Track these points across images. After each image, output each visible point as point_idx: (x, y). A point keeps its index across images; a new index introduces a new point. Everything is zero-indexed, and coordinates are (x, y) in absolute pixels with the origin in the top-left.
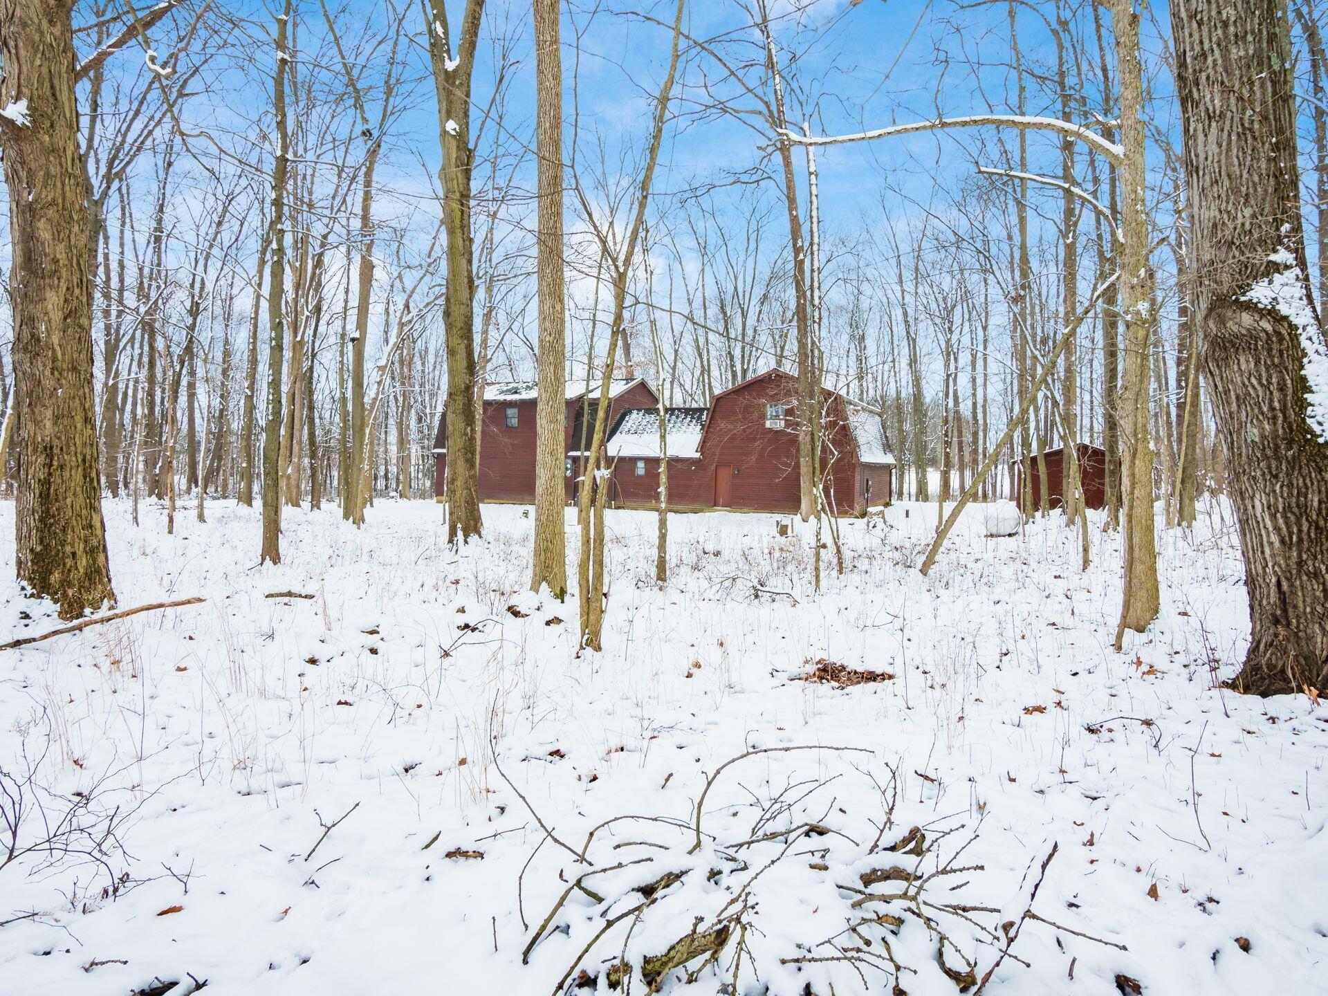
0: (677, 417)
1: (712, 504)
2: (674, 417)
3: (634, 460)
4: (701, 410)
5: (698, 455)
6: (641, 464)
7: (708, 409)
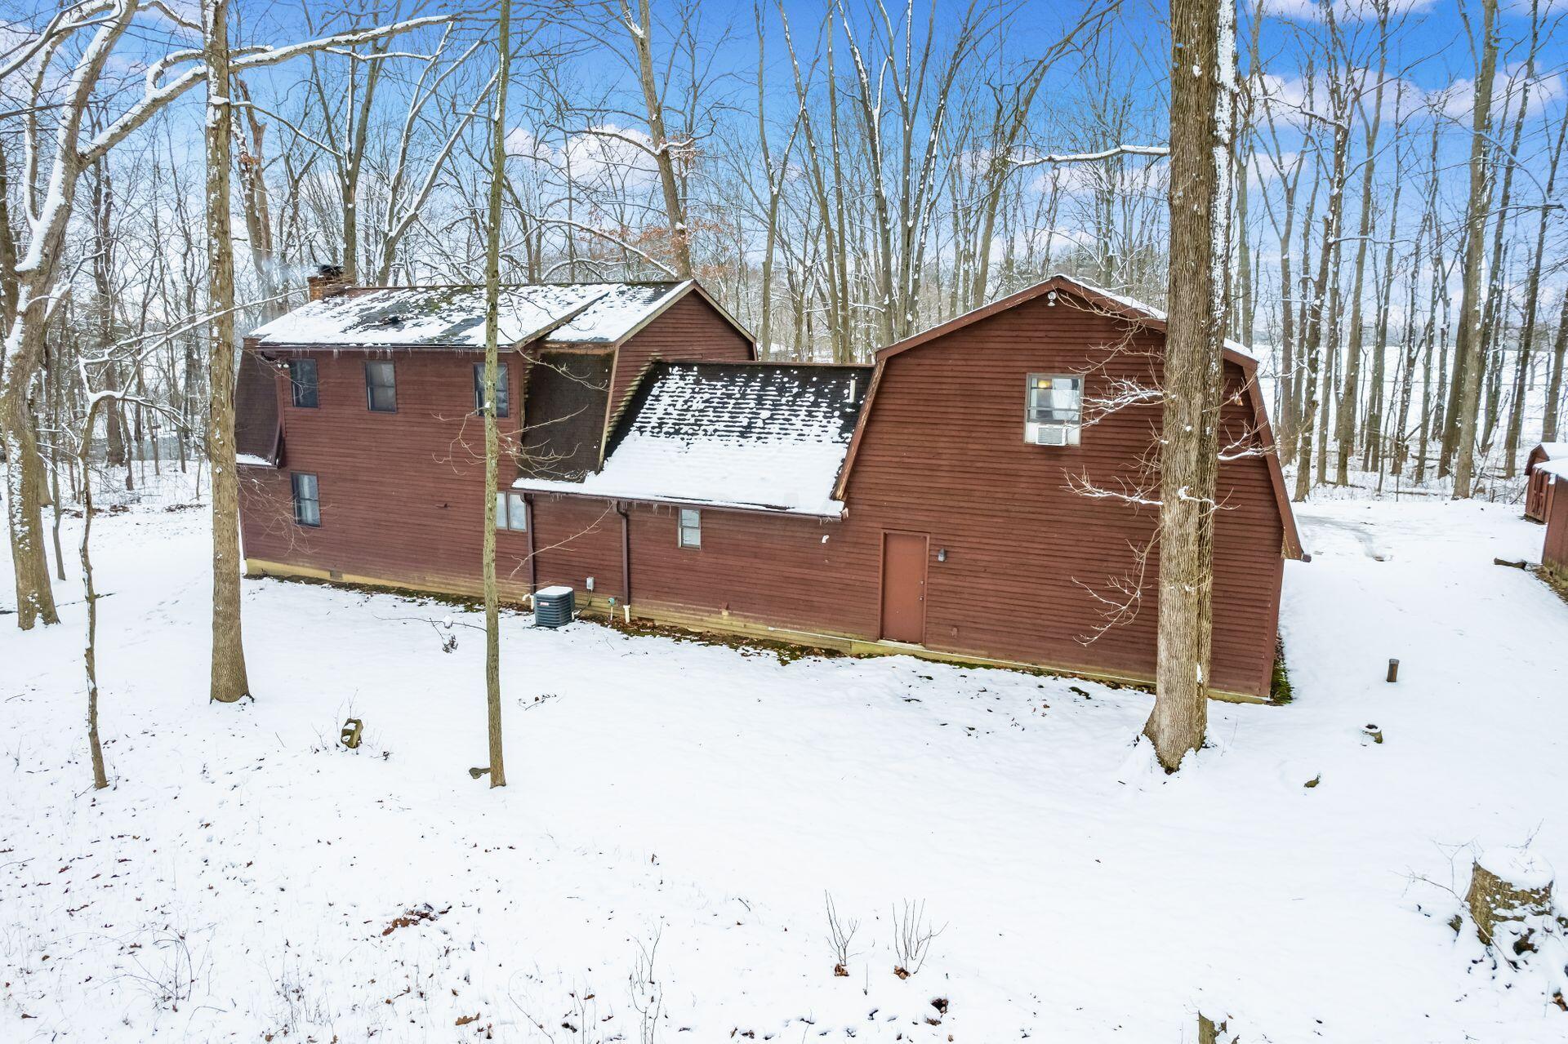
0: (782, 390)
1: (877, 632)
2: (772, 391)
3: (671, 510)
4: (839, 373)
5: (836, 509)
6: (691, 518)
7: (865, 373)
